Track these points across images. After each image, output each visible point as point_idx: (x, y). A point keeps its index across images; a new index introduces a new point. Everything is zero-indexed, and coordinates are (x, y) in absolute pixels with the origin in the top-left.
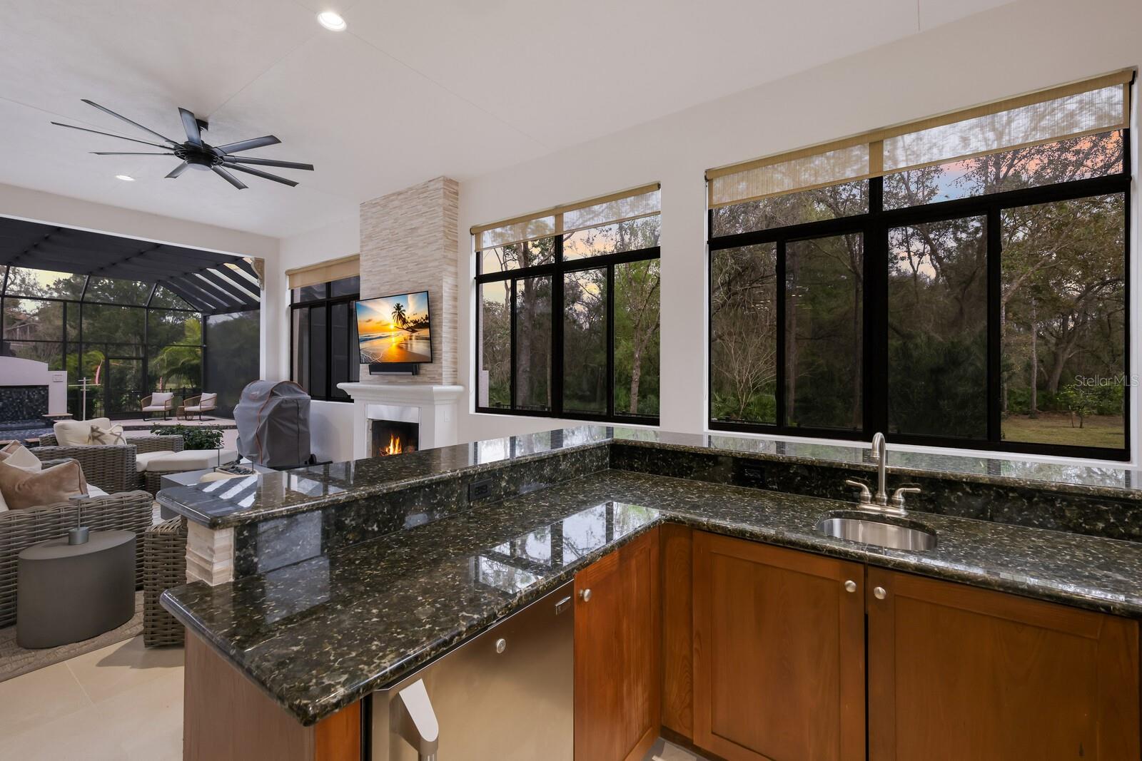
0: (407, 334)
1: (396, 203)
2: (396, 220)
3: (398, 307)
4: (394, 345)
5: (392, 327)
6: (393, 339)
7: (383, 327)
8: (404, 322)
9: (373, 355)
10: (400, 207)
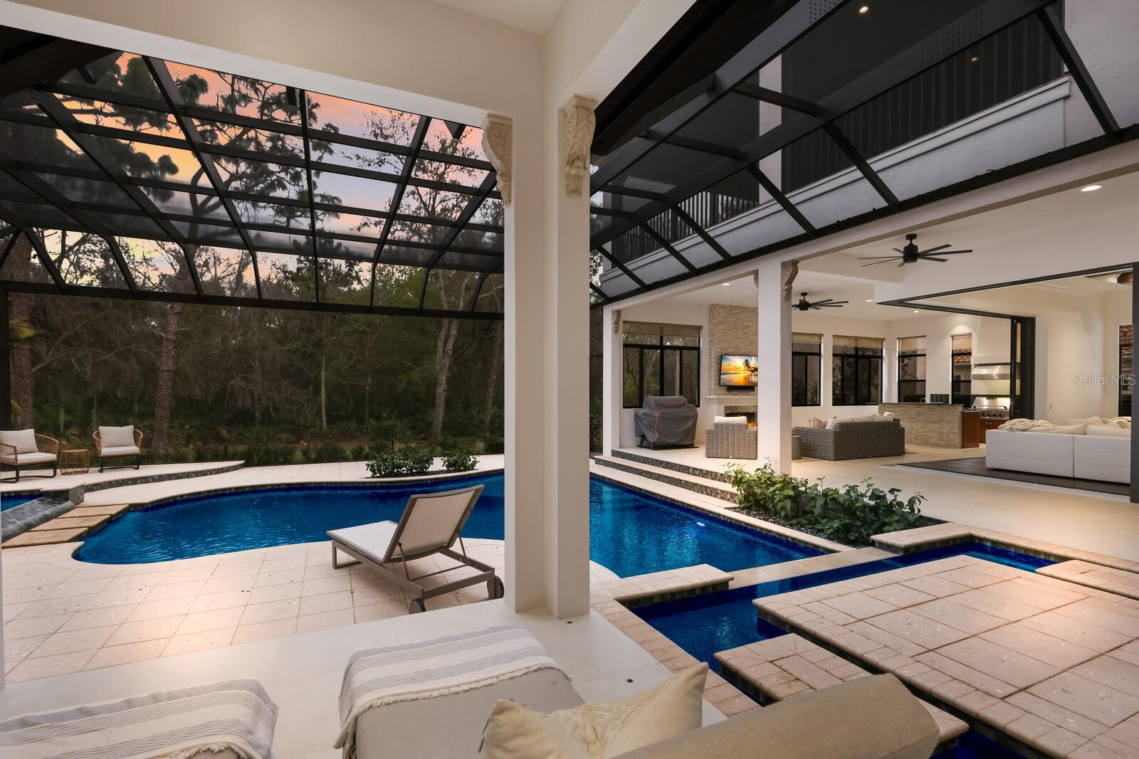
0: (750, 373)
1: (738, 311)
2: (738, 319)
3: (747, 361)
4: (742, 378)
5: (742, 369)
6: (742, 375)
7: (738, 369)
8: (749, 367)
9: (728, 382)
10: (740, 314)
